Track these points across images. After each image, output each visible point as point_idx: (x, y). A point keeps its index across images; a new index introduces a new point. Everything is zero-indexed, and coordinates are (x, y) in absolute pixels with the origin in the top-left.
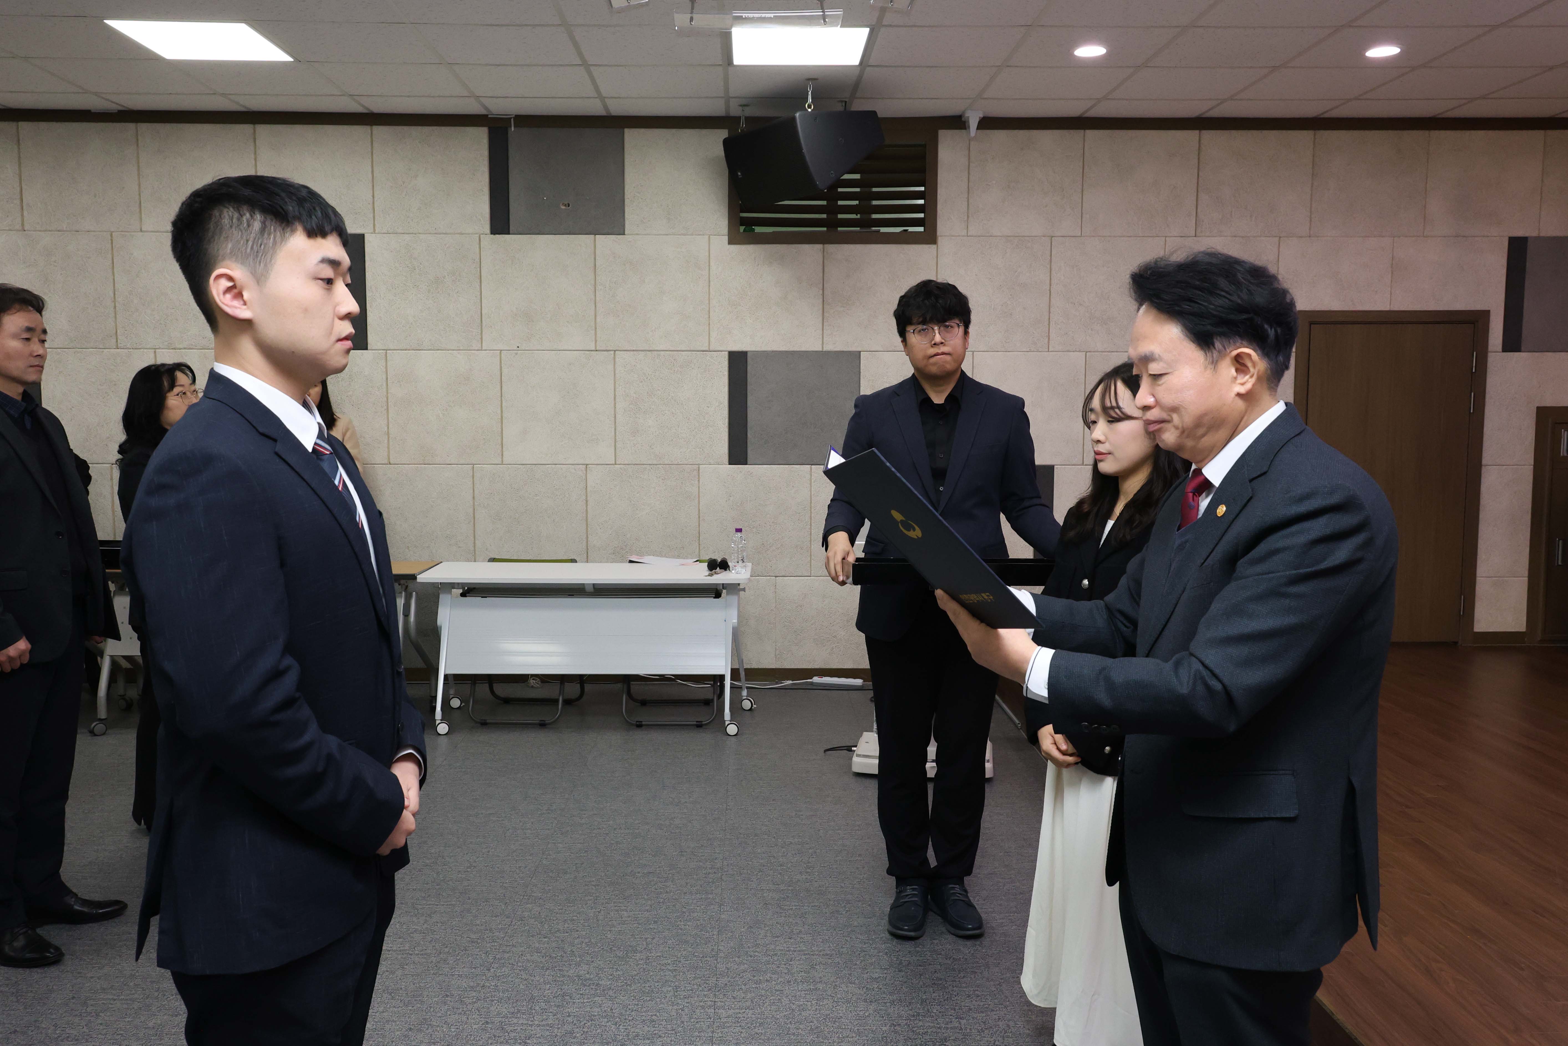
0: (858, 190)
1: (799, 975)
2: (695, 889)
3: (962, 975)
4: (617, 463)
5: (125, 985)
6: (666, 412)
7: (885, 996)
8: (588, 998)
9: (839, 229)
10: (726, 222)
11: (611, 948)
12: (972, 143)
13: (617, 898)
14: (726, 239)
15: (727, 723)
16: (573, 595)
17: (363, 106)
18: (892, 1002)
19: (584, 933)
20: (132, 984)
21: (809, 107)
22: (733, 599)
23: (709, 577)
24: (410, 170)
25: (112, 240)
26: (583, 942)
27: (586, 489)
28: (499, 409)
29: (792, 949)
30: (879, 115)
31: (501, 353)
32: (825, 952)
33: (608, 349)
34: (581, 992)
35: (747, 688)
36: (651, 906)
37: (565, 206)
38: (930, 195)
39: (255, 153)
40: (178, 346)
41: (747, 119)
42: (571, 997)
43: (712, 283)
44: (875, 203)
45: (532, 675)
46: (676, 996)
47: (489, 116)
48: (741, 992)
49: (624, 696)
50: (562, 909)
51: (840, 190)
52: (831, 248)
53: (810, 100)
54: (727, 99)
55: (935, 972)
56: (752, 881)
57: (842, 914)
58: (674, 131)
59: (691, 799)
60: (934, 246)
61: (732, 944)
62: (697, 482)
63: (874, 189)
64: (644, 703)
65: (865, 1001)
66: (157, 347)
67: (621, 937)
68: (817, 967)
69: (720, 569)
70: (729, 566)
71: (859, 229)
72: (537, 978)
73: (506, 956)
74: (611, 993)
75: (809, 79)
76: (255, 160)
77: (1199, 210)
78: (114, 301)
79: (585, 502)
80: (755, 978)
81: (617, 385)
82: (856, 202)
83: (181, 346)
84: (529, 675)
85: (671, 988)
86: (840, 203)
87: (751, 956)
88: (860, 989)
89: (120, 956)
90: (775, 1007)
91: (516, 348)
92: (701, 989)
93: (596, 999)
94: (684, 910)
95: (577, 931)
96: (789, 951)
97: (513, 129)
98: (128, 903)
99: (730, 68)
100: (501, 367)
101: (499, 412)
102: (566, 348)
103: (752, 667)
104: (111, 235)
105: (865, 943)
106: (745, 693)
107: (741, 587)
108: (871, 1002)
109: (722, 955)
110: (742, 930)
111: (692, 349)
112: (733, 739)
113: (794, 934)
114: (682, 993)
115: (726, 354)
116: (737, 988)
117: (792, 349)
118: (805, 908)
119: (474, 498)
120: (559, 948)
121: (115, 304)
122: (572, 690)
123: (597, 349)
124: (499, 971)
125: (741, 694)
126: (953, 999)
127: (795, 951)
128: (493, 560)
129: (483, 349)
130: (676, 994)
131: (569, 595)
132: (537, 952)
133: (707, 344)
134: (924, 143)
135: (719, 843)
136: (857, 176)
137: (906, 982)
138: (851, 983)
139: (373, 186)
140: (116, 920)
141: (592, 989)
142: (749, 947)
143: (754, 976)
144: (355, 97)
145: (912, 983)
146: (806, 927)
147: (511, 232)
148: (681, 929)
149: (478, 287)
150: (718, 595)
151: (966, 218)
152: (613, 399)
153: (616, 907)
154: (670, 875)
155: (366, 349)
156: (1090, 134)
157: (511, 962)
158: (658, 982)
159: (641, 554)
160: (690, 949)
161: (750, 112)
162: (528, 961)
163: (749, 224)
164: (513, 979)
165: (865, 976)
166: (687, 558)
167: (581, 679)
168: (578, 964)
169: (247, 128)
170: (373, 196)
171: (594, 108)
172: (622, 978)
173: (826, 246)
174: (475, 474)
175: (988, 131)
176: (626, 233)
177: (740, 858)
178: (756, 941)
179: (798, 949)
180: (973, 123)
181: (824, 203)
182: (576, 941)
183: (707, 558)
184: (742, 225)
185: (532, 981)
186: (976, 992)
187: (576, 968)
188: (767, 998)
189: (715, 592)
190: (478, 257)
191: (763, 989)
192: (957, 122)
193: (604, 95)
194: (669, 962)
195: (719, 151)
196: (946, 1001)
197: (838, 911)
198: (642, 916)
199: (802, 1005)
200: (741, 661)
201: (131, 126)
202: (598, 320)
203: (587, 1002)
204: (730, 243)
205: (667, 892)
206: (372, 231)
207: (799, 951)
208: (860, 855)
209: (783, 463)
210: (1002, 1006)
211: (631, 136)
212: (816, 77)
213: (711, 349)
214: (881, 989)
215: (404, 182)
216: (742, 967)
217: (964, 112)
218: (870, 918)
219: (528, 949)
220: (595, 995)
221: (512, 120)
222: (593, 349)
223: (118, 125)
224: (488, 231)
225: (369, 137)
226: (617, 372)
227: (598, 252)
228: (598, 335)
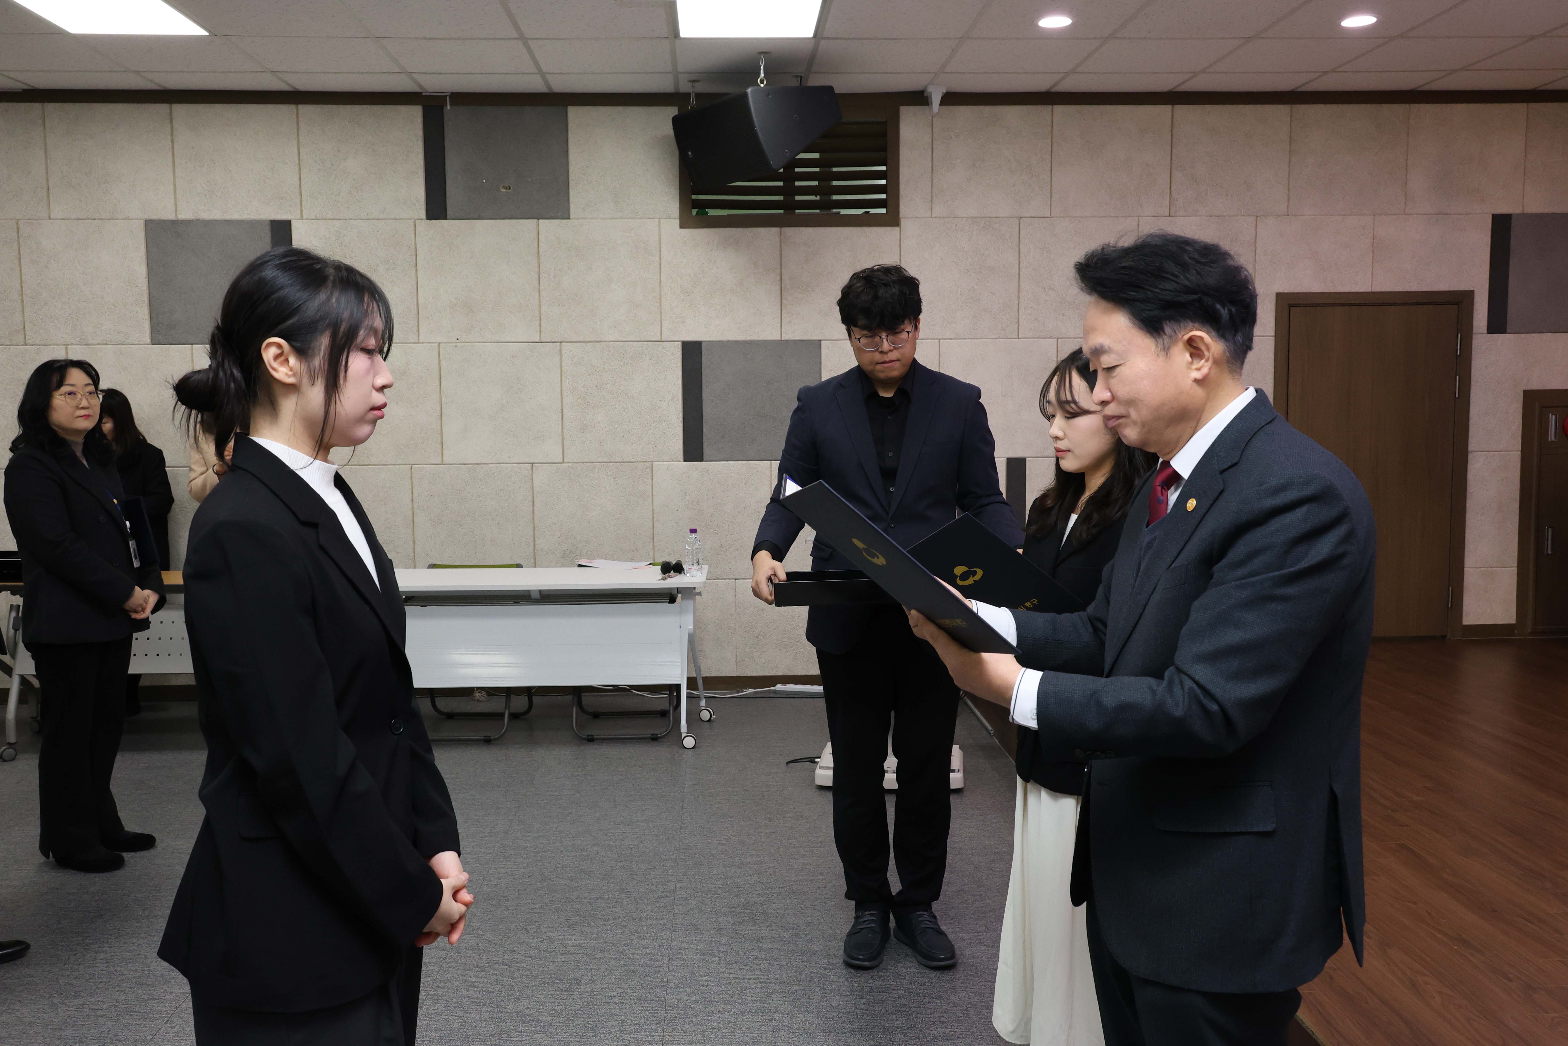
0: (817, 170)
1: (754, 1005)
2: (645, 914)
3: (927, 1000)
4: (565, 461)
5: (24, 1033)
6: (617, 406)
7: (845, 1025)
8: (527, 1036)
9: (797, 211)
10: (678, 205)
11: (553, 982)
12: (935, 120)
13: (561, 926)
14: (677, 222)
15: (683, 735)
16: (519, 603)
17: (288, 84)
18: (852, 1032)
19: (524, 965)
20: (31, 1032)
21: (762, 82)
22: (689, 604)
23: (662, 581)
24: (339, 151)
25: (18, 229)
26: (523, 975)
27: (533, 489)
28: (439, 405)
29: (748, 977)
30: (837, 91)
31: (439, 345)
32: (782, 980)
33: (553, 340)
34: (520, 1030)
35: (706, 697)
36: (597, 934)
37: (506, 188)
38: (892, 175)
39: (172, 135)
40: (90, 342)
41: (699, 96)
42: (508, 1035)
43: (663, 270)
44: (835, 183)
45: (478, 688)
46: (621, 1031)
47: (423, 94)
48: (692, 1024)
49: (574, 709)
50: (502, 940)
51: (797, 170)
52: (790, 231)
53: (762, 75)
54: (676, 74)
55: (899, 998)
56: (707, 904)
57: (801, 938)
58: (620, 108)
59: (644, 818)
60: (897, 229)
61: (683, 974)
62: (650, 481)
63: (835, 169)
64: (596, 716)
65: (824, 1031)
66: (69, 343)
67: (565, 968)
68: (774, 996)
69: (674, 572)
70: (683, 569)
71: (818, 211)
72: (473, 1015)
73: (440, 991)
74: (552, 1030)
75: (761, 53)
76: (172, 142)
77: (1173, 189)
78: (22, 295)
79: (531, 503)
80: (707, 1009)
81: (563, 378)
82: (815, 183)
83: (95, 342)
84: (474, 688)
85: (617, 1023)
86: (798, 183)
87: (703, 986)
88: (818, 1018)
89: (20, 1001)
90: (727, 1040)
91: (455, 340)
92: (648, 1022)
93: (536, 1036)
94: (633, 937)
95: (518, 963)
96: (744, 979)
97: (449, 107)
98: (31, 944)
99: (677, 42)
100: (440, 361)
101: (438, 409)
102: (508, 339)
103: (712, 675)
104: (17, 223)
105: (825, 969)
106: (703, 703)
107: (697, 591)
108: (830, 1032)
109: (672, 985)
110: (695, 957)
111: (643, 339)
112: (690, 752)
113: (749, 960)
114: (628, 1027)
115: (680, 344)
116: (687, 1020)
117: (749, 339)
118: (762, 932)
119: (412, 500)
120: (497, 982)
121: (22, 297)
122: (519, 703)
123: (542, 340)
124: (432, 1008)
125: (699, 704)
126: (917, 1026)
127: (750, 979)
128: (433, 566)
129: (420, 341)
130: (622, 1029)
131: (515, 603)
132: (474, 987)
133: (659, 334)
134: (884, 120)
135: (672, 864)
136: (816, 155)
137: (867, 1010)
138: (809, 1012)
139: (300, 169)
140: (18, 962)
141: (532, 1025)
142: (701, 976)
143: (706, 1007)
144: (277, 74)
145: (874, 1011)
146: (763, 953)
147: (448, 217)
148: (629, 958)
149: (414, 276)
150: (672, 600)
151: (930, 198)
152: (559, 393)
153: (560, 935)
154: (620, 900)
156: (1059, 109)
157: (445, 998)
158: (602, 1016)
159: (592, 557)
160: (638, 980)
161: (701, 88)
162: (464, 997)
163: (702, 206)
164: (446, 1017)
165: (825, 1004)
166: (641, 561)
167: (529, 692)
168: (518, 999)
169: (163, 108)
170: (300, 179)
171: (533, 84)
172: (564, 1013)
173: (784, 229)
174: (413, 475)
175: (951, 107)
176: (571, 217)
177: (694, 880)
178: (709, 969)
179: (754, 977)
180: (936, 99)
181: (781, 184)
182: (516, 974)
183: (661, 560)
184: (694, 207)
185: (468, 1018)
186: (942, 1019)
187: (515, 1004)
188: (719, 1030)
189: (670, 596)
190: (413, 244)
191: (715, 1021)
192: (919, 98)
193: (545, 70)
194: (615, 994)
195: (668, 129)
196: (909, 1030)
197: (797, 935)
198: (588, 945)
199: (756, 1037)
200: (698, 669)
201: (37, 106)
202: (543, 310)
203: (526, 1040)
204: (681, 227)
205: (615, 919)
206: (299, 216)
207: (754, 979)
208: (821, 874)
209: (741, 459)
210: (969, 1033)
211: (575, 114)
212: (767, 51)
213: (663, 340)
214: (840, 1017)
215: (332, 165)
216: (694, 998)
217: (926, 87)
218: (830, 941)
219: (463, 984)
220: (535, 1033)
221: (448, 98)
222: (538, 340)
223: (23, 105)
224: (424, 216)
225: (294, 116)
226: (563, 364)
227: (541, 238)
228: (543, 326)
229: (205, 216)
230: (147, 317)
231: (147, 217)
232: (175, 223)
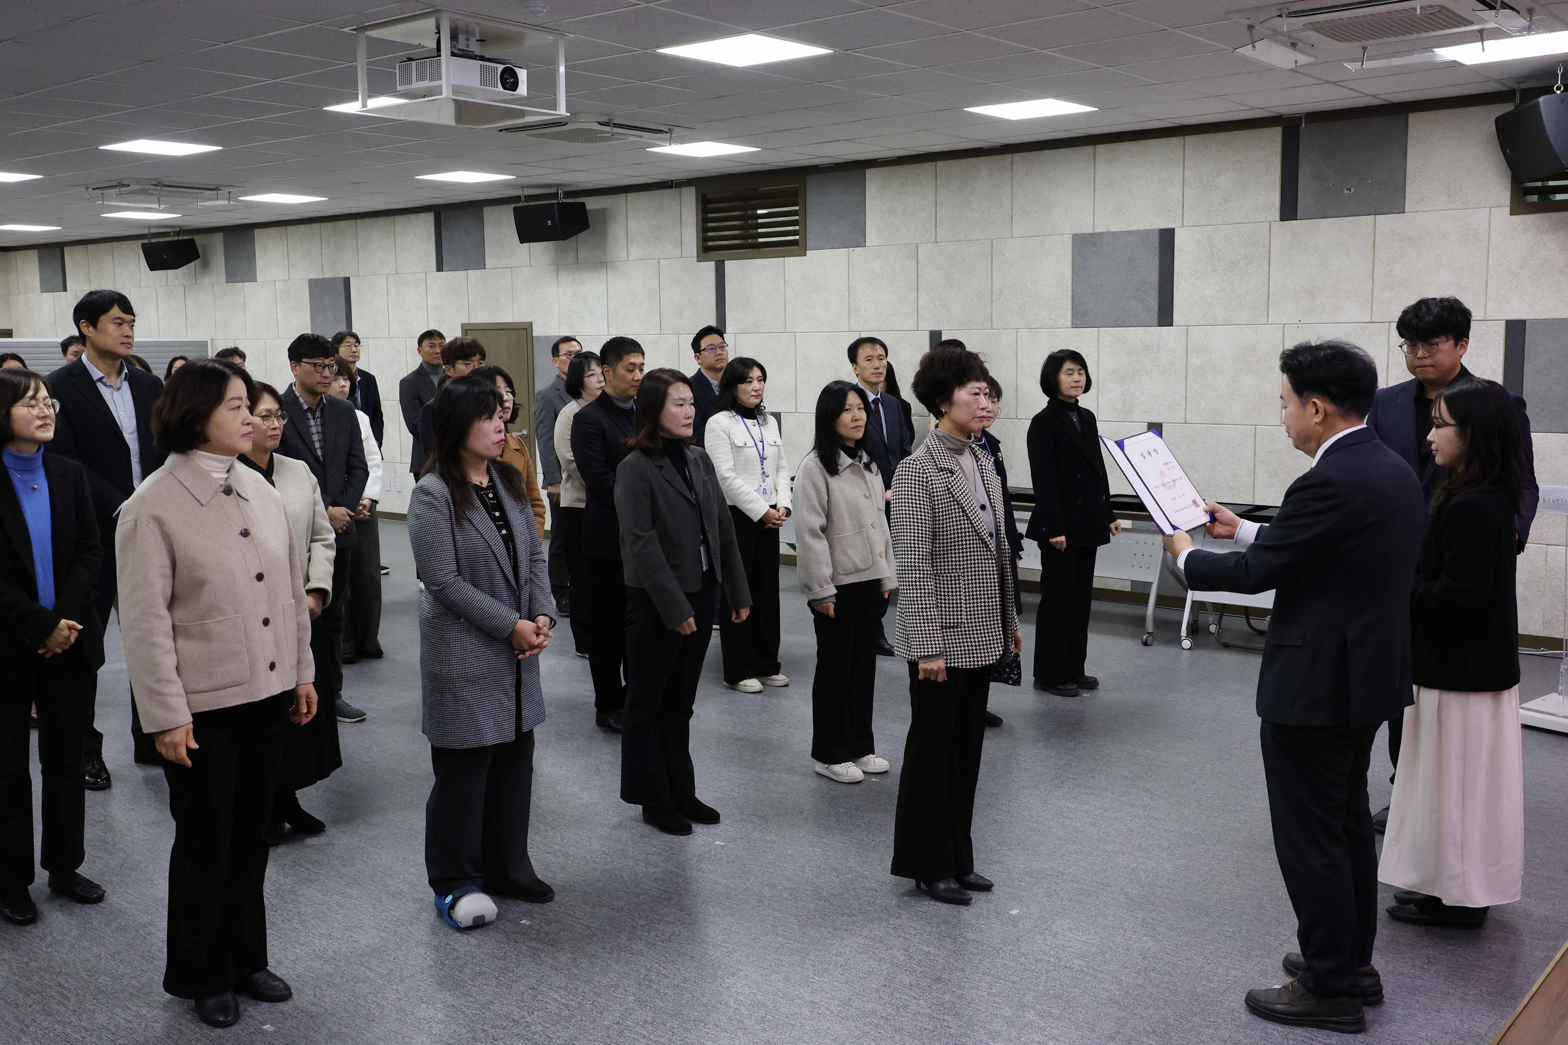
10: (1509, 193)
14: (1507, 210)
24: (1214, 170)
25: (992, 245)
31: (1283, 327)
33: (1382, 321)
37: (1348, 190)
39: (1094, 168)
40: (1033, 327)
43: (1491, 255)
47: (1284, 117)
53: (1560, 80)
66: (1018, 327)
76: (1094, 174)
78: (992, 293)
81: (1390, 354)
83: (1035, 327)
91: (1297, 322)
97: (1304, 125)
100: (1284, 339)
102: (1344, 320)
104: (992, 242)
115: (1504, 322)
119: (1255, 455)
121: (992, 295)
123: (1373, 320)
129: (1268, 323)
133: (1483, 314)
139: (1183, 187)
147: (1298, 218)
149: (1267, 269)
152: (1386, 367)
155: (1172, 325)
163: (1543, 192)
169: (1090, 149)
170: (1183, 195)
174: (1256, 435)
176: (1406, 211)
184: (1528, 195)
190: (1268, 242)
201: (1009, 156)
202: (1375, 293)
204: (1511, 214)
206: (1181, 225)
209: (1561, 431)
211: (1414, 119)
213: (1487, 319)
215: (1208, 182)
221: (1303, 117)
222: (1369, 320)
223: (1000, 157)
224: (1278, 218)
225: (1182, 146)
226: (1391, 342)
227: (1378, 231)
228: (1374, 308)
229: (1114, 229)
230: (1070, 307)
231: (1074, 232)
232: (1092, 235)
